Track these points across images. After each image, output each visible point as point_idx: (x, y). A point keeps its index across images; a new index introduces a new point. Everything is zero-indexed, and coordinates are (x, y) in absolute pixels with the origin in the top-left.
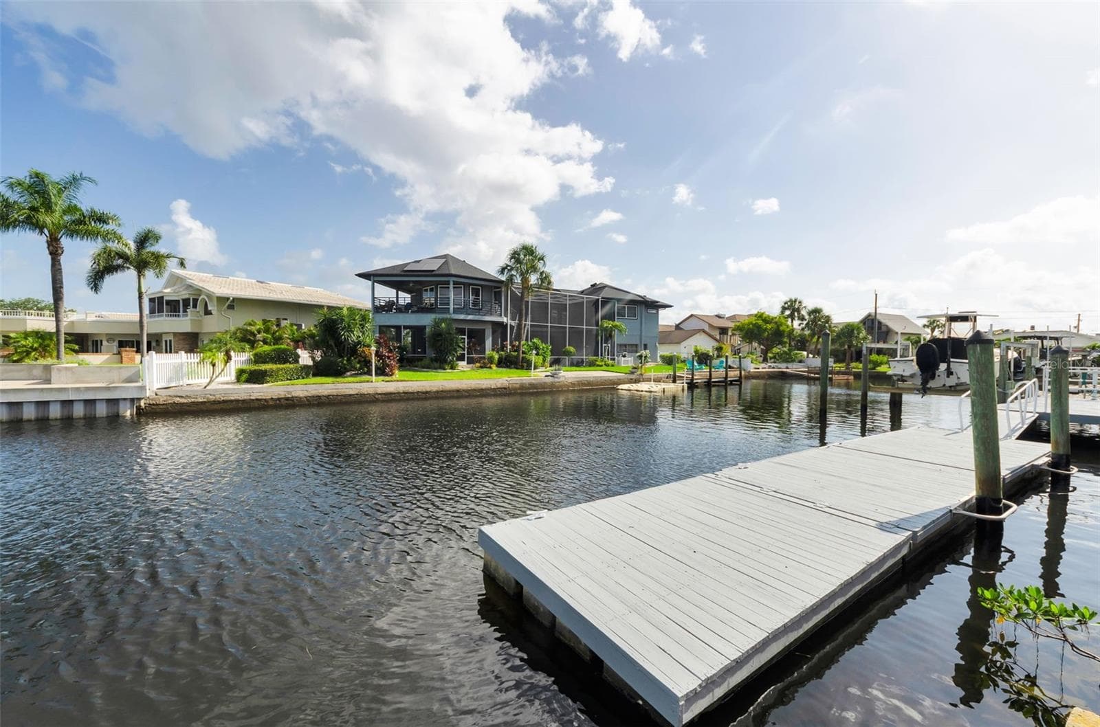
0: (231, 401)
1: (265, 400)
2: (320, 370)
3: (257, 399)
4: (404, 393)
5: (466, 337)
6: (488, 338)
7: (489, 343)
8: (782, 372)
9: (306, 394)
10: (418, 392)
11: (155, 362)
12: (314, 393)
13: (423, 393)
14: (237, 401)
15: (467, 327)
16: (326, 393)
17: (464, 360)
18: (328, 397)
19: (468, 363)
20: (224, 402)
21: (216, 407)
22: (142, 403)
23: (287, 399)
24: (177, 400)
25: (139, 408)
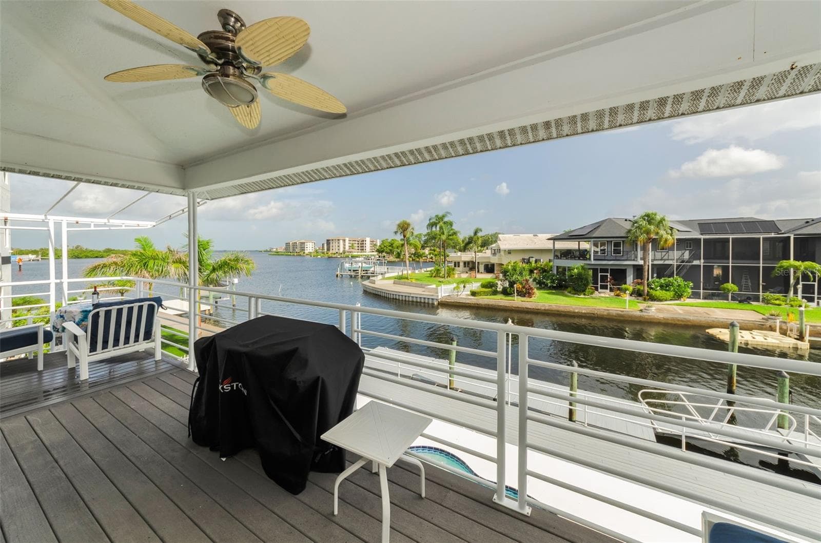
0: (461, 303)
1: (472, 304)
2: (505, 292)
5: (609, 274)
6: (630, 276)
7: (630, 278)
9: (484, 303)
11: (443, 287)
15: (609, 268)
17: (607, 289)
19: (610, 291)
20: (458, 303)
24: (447, 300)
25: (438, 302)
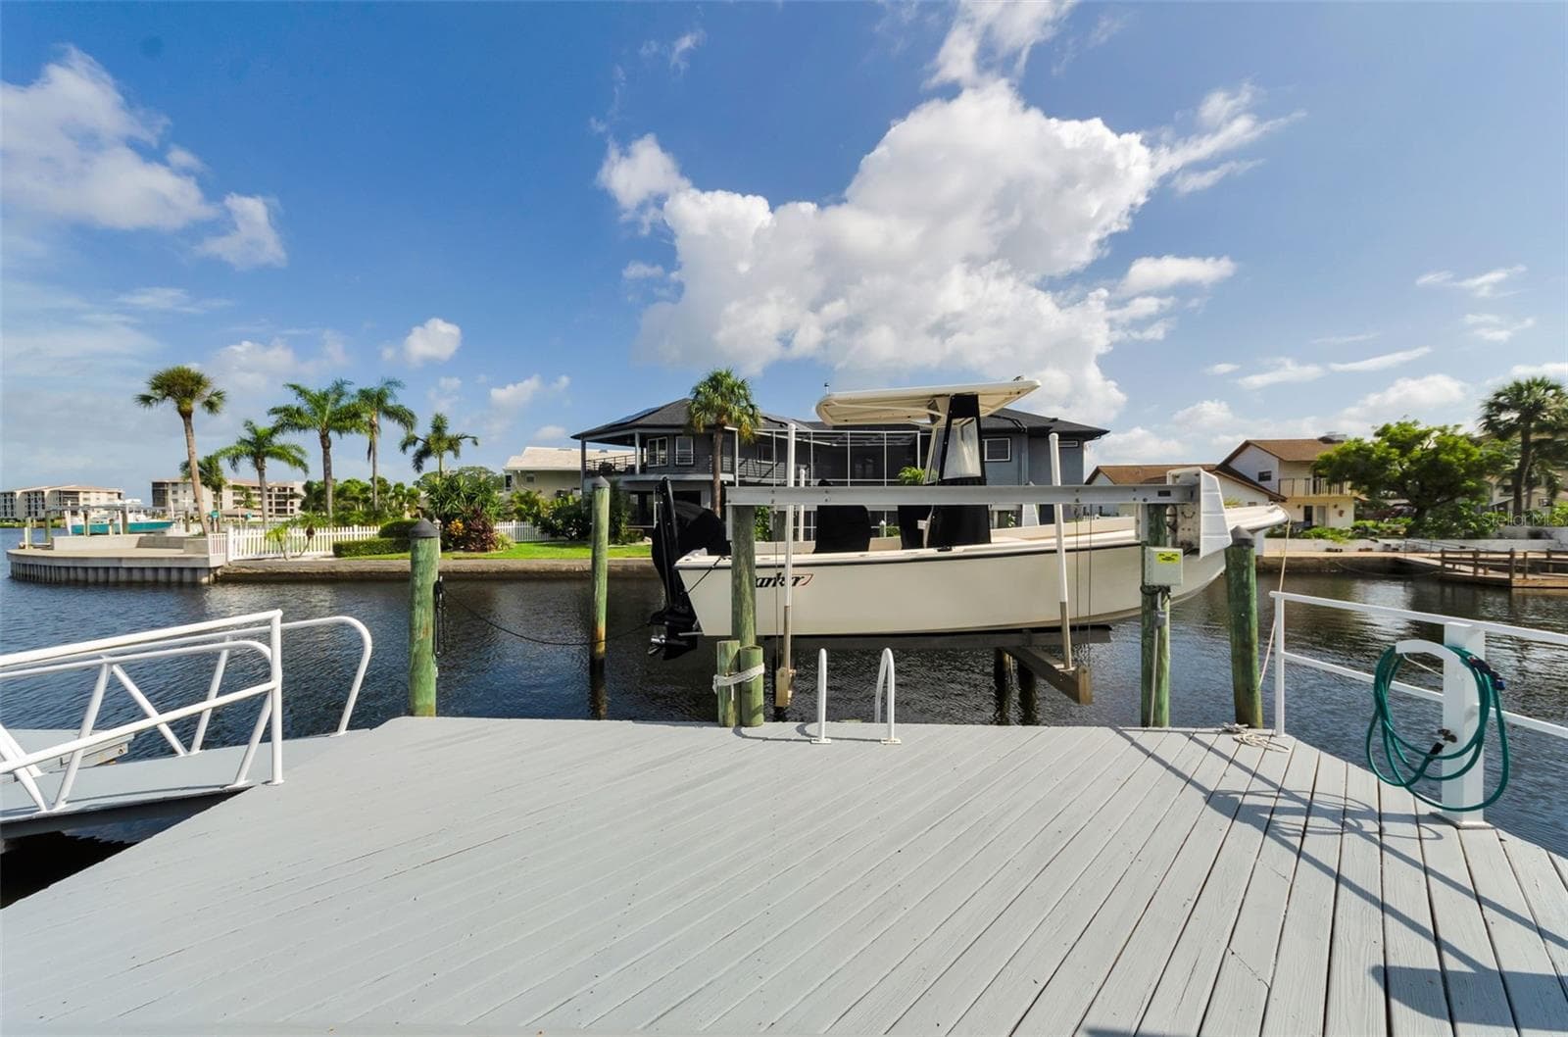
0: (284, 573)
1: (313, 574)
3: (305, 573)
4: (454, 572)
8: (1395, 560)
9: (349, 569)
10: (472, 572)
12: (356, 568)
13: (478, 573)
14: (289, 573)
16: (368, 569)
18: (370, 573)
20: (279, 573)
21: (273, 578)
22: (218, 572)
23: (332, 573)
25: (216, 576)
